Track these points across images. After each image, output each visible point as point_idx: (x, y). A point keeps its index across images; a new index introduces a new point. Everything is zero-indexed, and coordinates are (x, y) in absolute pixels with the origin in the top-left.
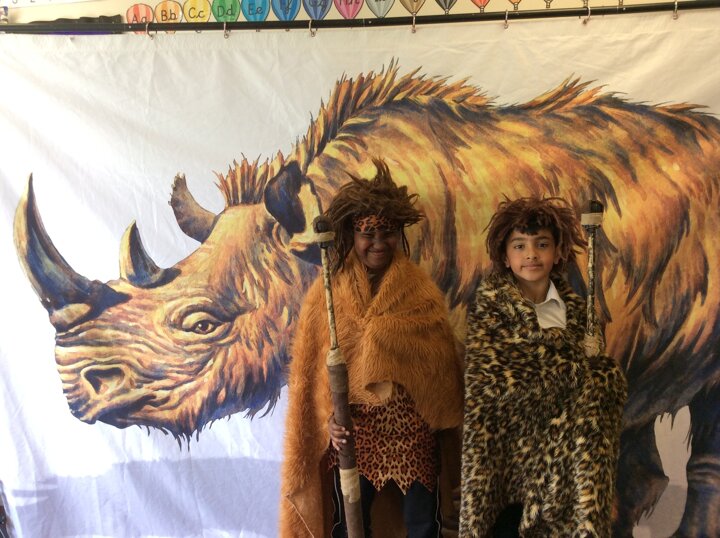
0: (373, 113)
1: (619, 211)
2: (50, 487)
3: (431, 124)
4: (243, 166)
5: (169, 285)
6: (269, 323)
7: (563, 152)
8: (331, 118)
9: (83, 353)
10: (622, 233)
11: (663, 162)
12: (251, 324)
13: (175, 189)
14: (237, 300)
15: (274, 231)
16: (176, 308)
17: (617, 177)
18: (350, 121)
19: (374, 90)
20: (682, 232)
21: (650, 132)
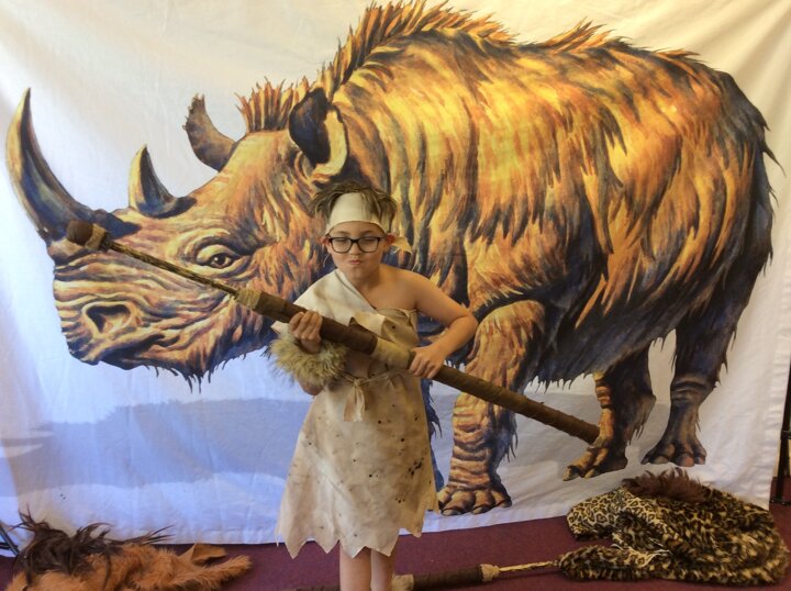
0: (401, 42)
1: (624, 148)
2: (46, 434)
3: (457, 57)
4: (266, 89)
5: (184, 216)
6: (291, 256)
7: (577, 90)
8: (359, 45)
9: (84, 289)
10: (627, 169)
11: (661, 103)
12: (270, 258)
13: (192, 112)
14: (256, 232)
15: (297, 160)
16: (190, 239)
17: (622, 116)
18: (378, 50)
19: (403, 19)
20: (675, 169)
21: (652, 74)
